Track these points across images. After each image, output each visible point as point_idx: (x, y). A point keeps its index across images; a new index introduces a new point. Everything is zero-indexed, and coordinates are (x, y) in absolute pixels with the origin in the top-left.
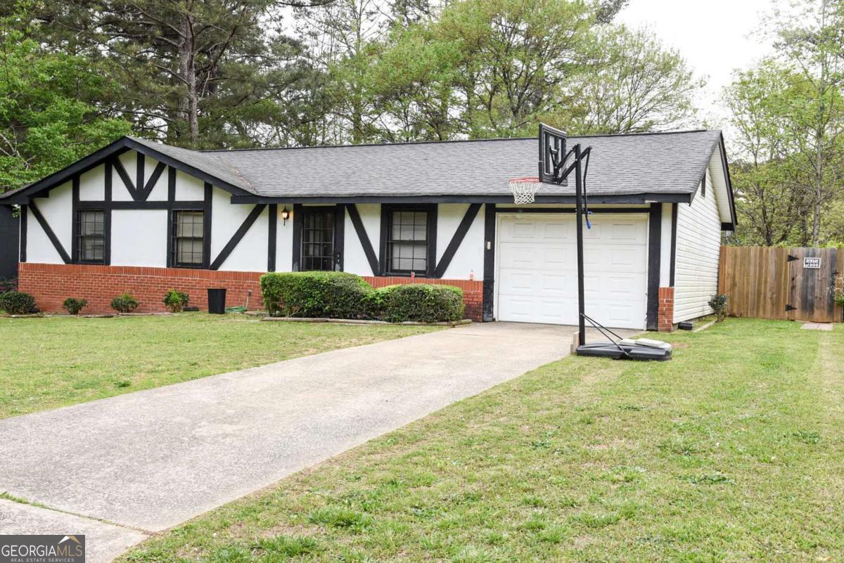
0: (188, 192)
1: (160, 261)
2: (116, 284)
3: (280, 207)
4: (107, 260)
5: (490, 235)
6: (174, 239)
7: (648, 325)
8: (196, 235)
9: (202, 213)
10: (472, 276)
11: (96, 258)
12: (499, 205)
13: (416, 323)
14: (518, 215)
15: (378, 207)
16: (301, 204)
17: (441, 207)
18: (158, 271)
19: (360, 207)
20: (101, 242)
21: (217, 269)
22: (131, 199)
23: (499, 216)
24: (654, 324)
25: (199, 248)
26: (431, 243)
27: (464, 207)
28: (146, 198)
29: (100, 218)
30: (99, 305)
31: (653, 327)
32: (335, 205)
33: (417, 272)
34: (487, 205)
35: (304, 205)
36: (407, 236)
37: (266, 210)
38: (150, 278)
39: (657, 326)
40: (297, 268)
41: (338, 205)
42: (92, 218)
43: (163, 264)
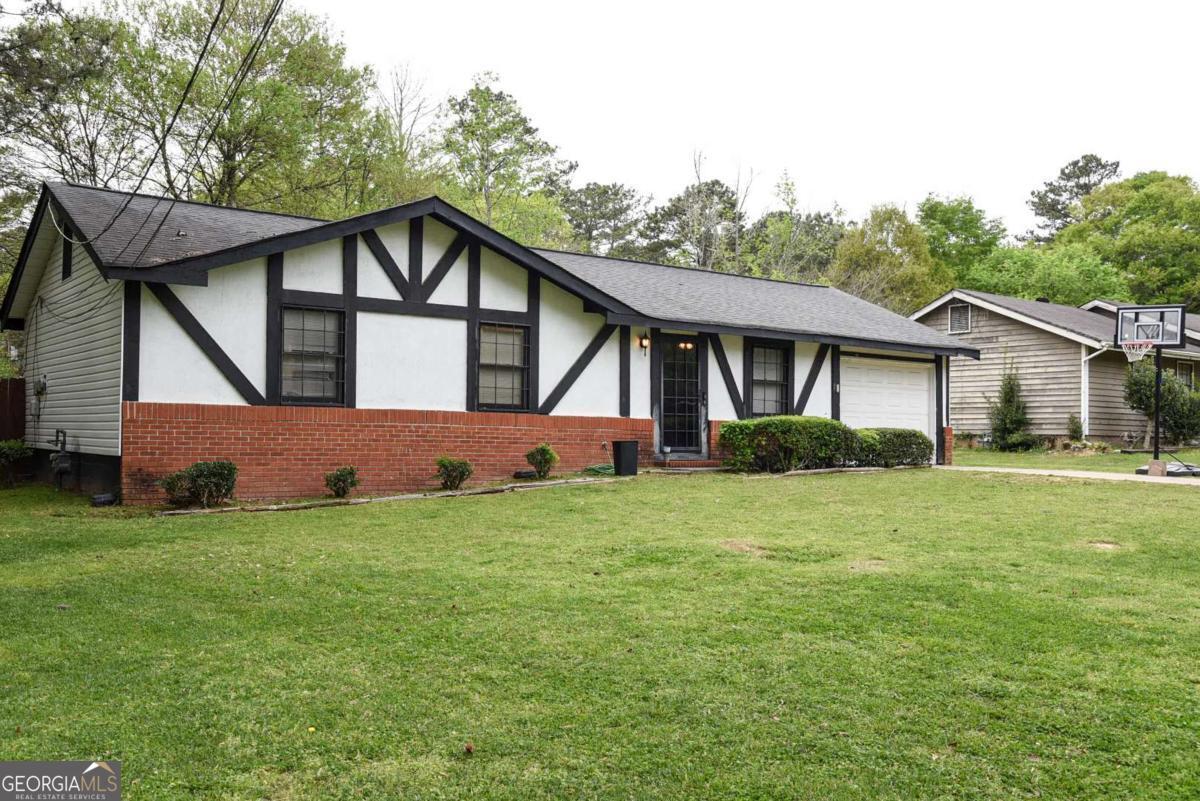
0: (501, 296)
1: (455, 400)
2: (374, 440)
3: (634, 331)
4: (346, 397)
5: (835, 377)
6: (475, 367)
7: (936, 461)
9: (521, 331)
11: (326, 395)
12: (841, 348)
15: (740, 340)
16: (659, 329)
17: (798, 345)
18: (447, 416)
19: (722, 338)
21: (548, 413)
22: (395, 296)
23: (843, 358)
24: (941, 458)
26: (790, 385)
27: (815, 347)
28: (426, 298)
29: (328, 324)
31: (941, 462)
32: (696, 334)
34: (833, 346)
35: (663, 331)
37: (616, 334)
38: (442, 428)
39: (944, 459)
40: (658, 412)
41: (700, 333)
42: (313, 323)
43: (459, 405)
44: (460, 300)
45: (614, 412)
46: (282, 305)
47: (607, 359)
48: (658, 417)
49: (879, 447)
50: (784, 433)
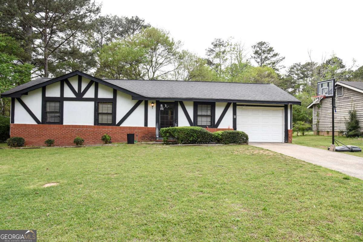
0: (103, 94)
1: (91, 122)
2: (67, 133)
3: (149, 102)
4: (61, 122)
5: (235, 113)
6: (97, 114)
7: (285, 141)
8: (109, 112)
9: (112, 103)
10: (229, 127)
11: (55, 121)
12: (237, 103)
13: (235, 144)
14: (244, 107)
15: (192, 103)
16: (159, 101)
17: (217, 103)
18: (90, 127)
19: (184, 102)
20: (58, 115)
21: (119, 126)
22: (74, 96)
23: (237, 107)
24: (287, 140)
25: (110, 117)
26: (213, 116)
27: (226, 104)
28: (83, 97)
29: (58, 104)
30: (58, 142)
31: (286, 142)
33: (208, 126)
34: (234, 103)
35: (160, 101)
36: (204, 113)
37: (143, 102)
38: (86, 130)
39: (288, 141)
40: (158, 125)
41: (175, 101)
42: (53, 104)
43: (92, 124)
44: (93, 96)
45: (142, 125)
46: (46, 101)
47: (140, 110)
48: (158, 127)
49: (220, 137)
50: (173, 132)
